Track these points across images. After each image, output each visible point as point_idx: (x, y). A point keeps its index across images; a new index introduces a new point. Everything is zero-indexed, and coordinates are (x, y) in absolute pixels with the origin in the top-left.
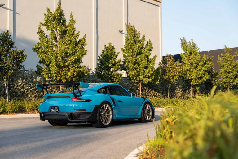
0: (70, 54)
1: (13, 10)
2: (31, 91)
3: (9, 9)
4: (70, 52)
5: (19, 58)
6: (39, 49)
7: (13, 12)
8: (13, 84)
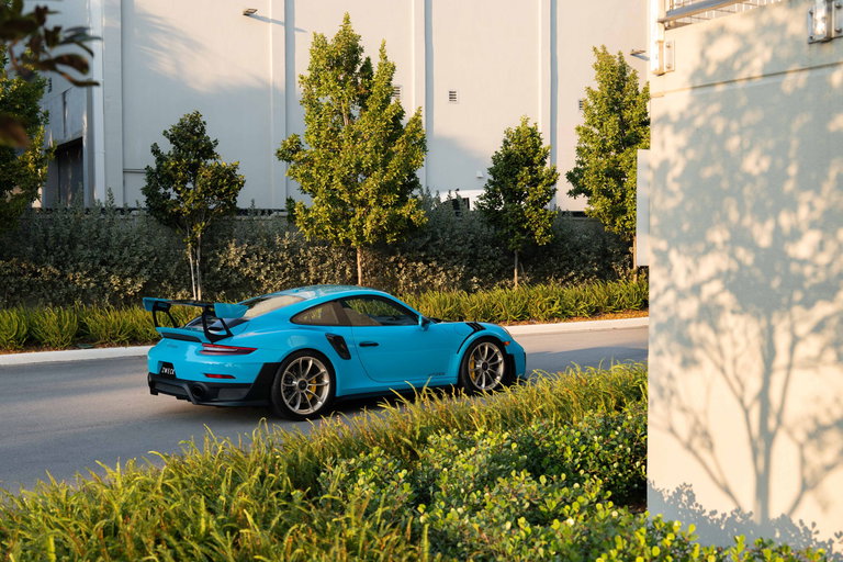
0: (368, 168)
1: (283, 20)
2: (268, 272)
3: (274, 21)
4: (366, 163)
5: (221, 187)
6: (294, 152)
7: (283, 27)
8: (215, 256)
